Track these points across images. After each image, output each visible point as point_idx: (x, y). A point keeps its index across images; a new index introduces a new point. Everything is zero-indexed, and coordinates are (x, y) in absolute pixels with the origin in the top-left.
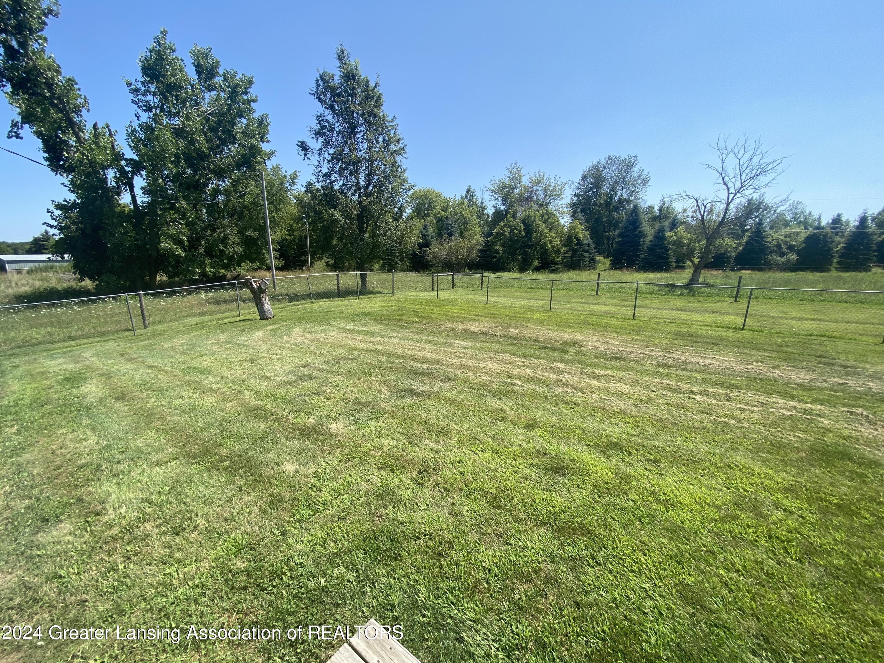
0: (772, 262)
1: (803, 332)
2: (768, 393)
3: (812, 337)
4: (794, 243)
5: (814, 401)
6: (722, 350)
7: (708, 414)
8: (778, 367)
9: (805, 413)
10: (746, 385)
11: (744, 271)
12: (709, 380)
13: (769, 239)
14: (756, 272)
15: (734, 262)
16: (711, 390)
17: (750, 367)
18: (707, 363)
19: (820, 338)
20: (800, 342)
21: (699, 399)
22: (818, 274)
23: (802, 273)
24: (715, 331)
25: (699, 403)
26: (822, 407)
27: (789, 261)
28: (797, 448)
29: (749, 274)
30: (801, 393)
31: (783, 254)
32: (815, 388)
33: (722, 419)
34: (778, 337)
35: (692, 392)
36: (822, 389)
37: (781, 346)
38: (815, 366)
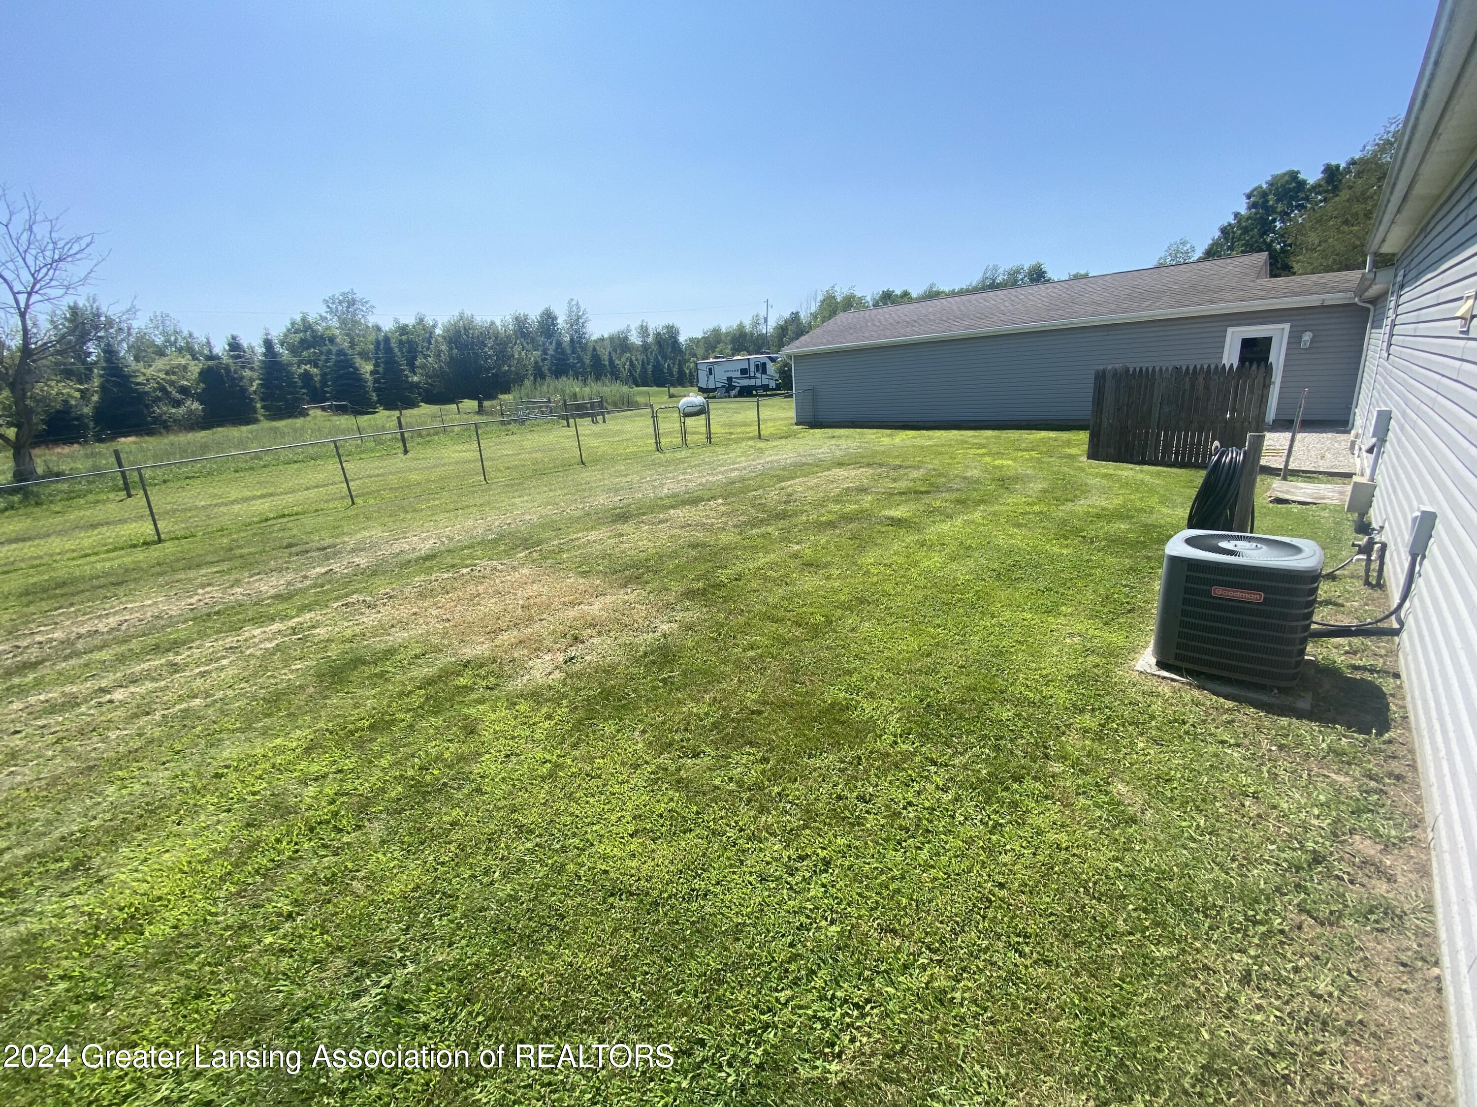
0: (164, 417)
1: (255, 519)
2: (236, 628)
3: (269, 523)
4: (186, 383)
5: (302, 609)
6: (135, 590)
7: (148, 714)
8: (237, 582)
9: (295, 634)
10: (199, 632)
11: (123, 440)
12: (127, 654)
13: (141, 379)
14: (147, 438)
15: (97, 424)
16: (138, 668)
17: (193, 600)
18: (114, 625)
19: (280, 521)
20: (255, 534)
21: (121, 697)
22: (244, 428)
23: (220, 429)
24: (109, 559)
25: (123, 703)
26: (312, 615)
27: (191, 412)
28: (300, 686)
29: (135, 443)
30: (280, 607)
31: (178, 404)
32: (298, 592)
33: (178, 707)
34: (222, 536)
35: (103, 691)
36: (304, 591)
37: (231, 549)
38: (286, 562)
